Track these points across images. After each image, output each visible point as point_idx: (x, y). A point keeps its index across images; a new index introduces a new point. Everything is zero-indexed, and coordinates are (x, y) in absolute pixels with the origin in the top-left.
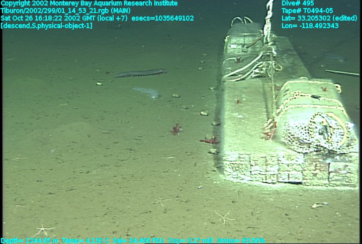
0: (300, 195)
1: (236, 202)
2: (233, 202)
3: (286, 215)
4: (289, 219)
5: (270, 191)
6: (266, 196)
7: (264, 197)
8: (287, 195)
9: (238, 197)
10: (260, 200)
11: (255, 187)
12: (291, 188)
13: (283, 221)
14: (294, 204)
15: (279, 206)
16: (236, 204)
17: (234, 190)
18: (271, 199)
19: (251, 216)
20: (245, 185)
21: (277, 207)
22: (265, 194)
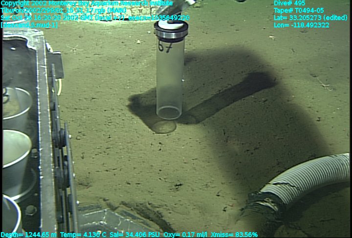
0: (131, 28)
1: (82, 37)
2: (80, 37)
3: (123, 42)
4: (125, 45)
5: (108, 27)
6: (105, 31)
7: (104, 32)
8: (121, 29)
9: (83, 33)
10: (101, 34)
11: (95, 25)
12: (124, 23)
13: (120, 48)
14: (127, 35)
15: (116, 37)
16: (83, 38)
17: (79, 28)
18: (110, 33)
19: (95, 46)
20: (87, 24)
21: (115, 38)
22: (105, 29)
